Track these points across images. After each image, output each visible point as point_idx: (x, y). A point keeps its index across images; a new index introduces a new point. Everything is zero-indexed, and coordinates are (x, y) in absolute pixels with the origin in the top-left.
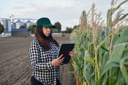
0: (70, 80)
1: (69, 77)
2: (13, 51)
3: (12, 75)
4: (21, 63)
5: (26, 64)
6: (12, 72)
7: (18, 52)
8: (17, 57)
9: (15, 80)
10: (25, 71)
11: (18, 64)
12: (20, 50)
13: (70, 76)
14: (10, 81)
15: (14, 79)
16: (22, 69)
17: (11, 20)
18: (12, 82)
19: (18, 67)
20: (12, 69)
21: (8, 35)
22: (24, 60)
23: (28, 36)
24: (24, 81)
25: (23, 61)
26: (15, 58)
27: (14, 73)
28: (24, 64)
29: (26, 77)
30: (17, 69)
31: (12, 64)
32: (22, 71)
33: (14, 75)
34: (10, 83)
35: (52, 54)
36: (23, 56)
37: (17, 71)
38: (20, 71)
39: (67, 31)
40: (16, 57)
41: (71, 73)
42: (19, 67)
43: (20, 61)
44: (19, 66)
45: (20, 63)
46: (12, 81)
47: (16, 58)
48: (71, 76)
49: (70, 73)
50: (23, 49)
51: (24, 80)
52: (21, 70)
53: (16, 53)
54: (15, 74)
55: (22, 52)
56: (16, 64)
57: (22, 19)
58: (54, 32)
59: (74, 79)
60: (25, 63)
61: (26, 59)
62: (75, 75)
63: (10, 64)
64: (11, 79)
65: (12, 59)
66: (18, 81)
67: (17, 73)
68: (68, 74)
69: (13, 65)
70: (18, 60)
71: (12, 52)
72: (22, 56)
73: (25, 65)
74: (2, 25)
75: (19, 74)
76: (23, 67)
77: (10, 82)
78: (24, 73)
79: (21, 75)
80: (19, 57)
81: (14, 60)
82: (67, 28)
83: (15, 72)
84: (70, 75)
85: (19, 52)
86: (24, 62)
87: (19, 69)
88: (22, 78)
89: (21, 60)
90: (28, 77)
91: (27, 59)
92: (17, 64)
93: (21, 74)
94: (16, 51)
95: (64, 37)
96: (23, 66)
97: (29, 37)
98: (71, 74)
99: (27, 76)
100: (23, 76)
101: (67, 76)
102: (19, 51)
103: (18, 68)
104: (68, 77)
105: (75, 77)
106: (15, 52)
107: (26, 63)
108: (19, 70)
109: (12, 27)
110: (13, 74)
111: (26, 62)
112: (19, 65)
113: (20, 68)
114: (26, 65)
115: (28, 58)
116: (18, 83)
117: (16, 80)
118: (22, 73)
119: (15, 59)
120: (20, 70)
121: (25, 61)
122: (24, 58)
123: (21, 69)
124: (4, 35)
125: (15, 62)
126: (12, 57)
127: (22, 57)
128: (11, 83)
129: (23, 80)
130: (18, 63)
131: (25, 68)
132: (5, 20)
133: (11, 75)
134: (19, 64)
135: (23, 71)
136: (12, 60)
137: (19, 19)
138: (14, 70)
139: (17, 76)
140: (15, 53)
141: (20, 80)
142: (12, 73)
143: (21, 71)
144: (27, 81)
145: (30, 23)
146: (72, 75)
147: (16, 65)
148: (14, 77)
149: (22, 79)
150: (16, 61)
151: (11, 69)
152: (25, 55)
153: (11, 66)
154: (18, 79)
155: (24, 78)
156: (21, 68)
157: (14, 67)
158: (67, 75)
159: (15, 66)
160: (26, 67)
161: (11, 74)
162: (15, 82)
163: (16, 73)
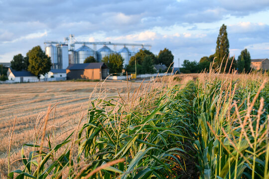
17: (67, 45)
21: (61, 76)
23: (101, 79)
39: (186, 69)
57: (91, 43)
58: (158, 71)
74: (46, 57)
82: (185, 62)
109: (70, 60)
124: (52, 77)
132: (55, 45)
137: (85, 43)
145: (108, 50)
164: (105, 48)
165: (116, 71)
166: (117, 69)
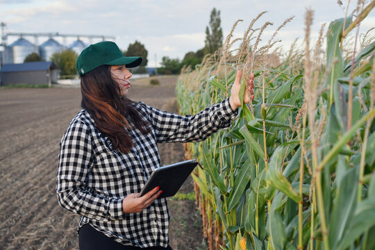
0: (185, 220)
1: (179, 210)
2: (7, 132)
3: (8, 209)
4: (35, 169)
5: (49, 173)
6: (10, 198)
7: (23, 135)
8: (20, 150)
9: (20, 222)
10: (46, 195)
11: (25, 174)
12: (30, 129)
13: (182, 208)
14: (5, 227)
15: (16, 221)
16: (37, 189)
18: (12, 228)
19: (26, 182)
20: (9, 187)
22: (43, 160)
23: (50, 85)
24: (46, 226)
25: (39, 163)
26: (14, 153)
27: (16, 202)
28: (42, 172)
29: (52, 213)
30: (24, 188)
31: (6, 174)
32: (38, 194)
33: (16, 208)
34: (5, 232)
35: (138, 154)
36: (39, 148)
37: (23, 195)
38: (32, 196)
39: (165, 69)
40: (17, 151)
41: (185, 199)
42: (28, 183)
43: (30, 163)
44: (27, 178)
45: (31, 168)
46: (10, 227)
47: (19, 153)
48: (186, 206)
49: (182, 200)
50: (38, 126)
51: (48, 222)
52: (35, 191)
53: (17, 138)
54: (18, 203)
55: (36, 136)
56: (19, 172)
57: (31, 35)
59: (195, 217)
60: (47, 170)
61: (48, 156)
62: (196, 203)
63: (3, 175)
64: (8, 220)
65: (6, 157)
66: (29, 227)
67: (23, 202)
68: (176, 202)
69: (11, 177)
70: (23, 159)
71: (4, 136)
72: (37, 147)
73: (46, 177)
75: (29, 203)
76: (39, 183)
77: (5, 230)
78: (45, 200)
79: (37, 208)
80: (27, 152)
81: (12, 160)
82: (164, 59)
83: (17, 198)
84: (183, 205)
85: (26, 136)
86: (42, 167)
87: (28, 187)
88: (39, 215)
89: (33, 158)
90: (59, 213)
91: (50, 157)
92: (21, 172)
93: (36, 205)
94: (16, 133)
95: (156, 86)
96: (41, 180)
97: (52, 87)
98: (184, 203)
99: (54, 211)
100: (44, 210)
101: (174, 208)
102: (27, 133)
103: (24, 185)
104: (176, 210)
105: (196, 210)
106: (15, 135)
107: (48, 168)
108: (31, 192)
109: (1, 59)
110: (12, 205)
111: (47, 165)
112: (27, 175)
113: (32, 185)
114: (50, 176)
115: (54, 154)
116: (28, 234)
117: (23, 223)
118: (40, 202)
119: (15, 157)
120: (33, 190)
121: (45, 164)
122: (43, 155)
123: (36, 187)
125: (17, 167)
126: (5, 150)
127: (35, 150)
128: (7, 233)
129: (45, 224)
130: (23, 168)
131: (47, 186)
133: (6, 207)
134: (28, 172)
135: (42, 196)
136: (6, 159)
137: (21, 35)
138: (15, 193)
139: (23, 209)
140: (13, 138)
141: (35, 224)
142: (10, 202)
143: (35, 195)
144: (55, 226)
145: (54, 45)
146: (189, 203)
147: (19, 175)
148: (14, 215)
149: (40, 219)
150: (17, 162)
151: (5, 187)
152: (45, 146)
153: (6, 179)
154: (28, 221)
155: (45, 216)
156: (36, 183)
157: (12, 182)
158: (174, 205)
159: (16, 180)
160: (50, 183)
161: (5, 203)
162: (19, 230)
163: (19, 200)
164: (51, 42)
165: (69, 72)
166: (72, 70)
